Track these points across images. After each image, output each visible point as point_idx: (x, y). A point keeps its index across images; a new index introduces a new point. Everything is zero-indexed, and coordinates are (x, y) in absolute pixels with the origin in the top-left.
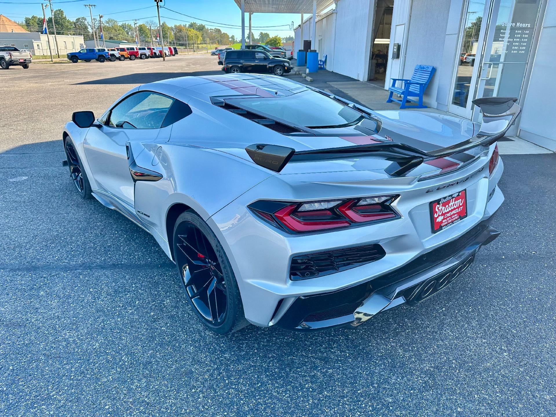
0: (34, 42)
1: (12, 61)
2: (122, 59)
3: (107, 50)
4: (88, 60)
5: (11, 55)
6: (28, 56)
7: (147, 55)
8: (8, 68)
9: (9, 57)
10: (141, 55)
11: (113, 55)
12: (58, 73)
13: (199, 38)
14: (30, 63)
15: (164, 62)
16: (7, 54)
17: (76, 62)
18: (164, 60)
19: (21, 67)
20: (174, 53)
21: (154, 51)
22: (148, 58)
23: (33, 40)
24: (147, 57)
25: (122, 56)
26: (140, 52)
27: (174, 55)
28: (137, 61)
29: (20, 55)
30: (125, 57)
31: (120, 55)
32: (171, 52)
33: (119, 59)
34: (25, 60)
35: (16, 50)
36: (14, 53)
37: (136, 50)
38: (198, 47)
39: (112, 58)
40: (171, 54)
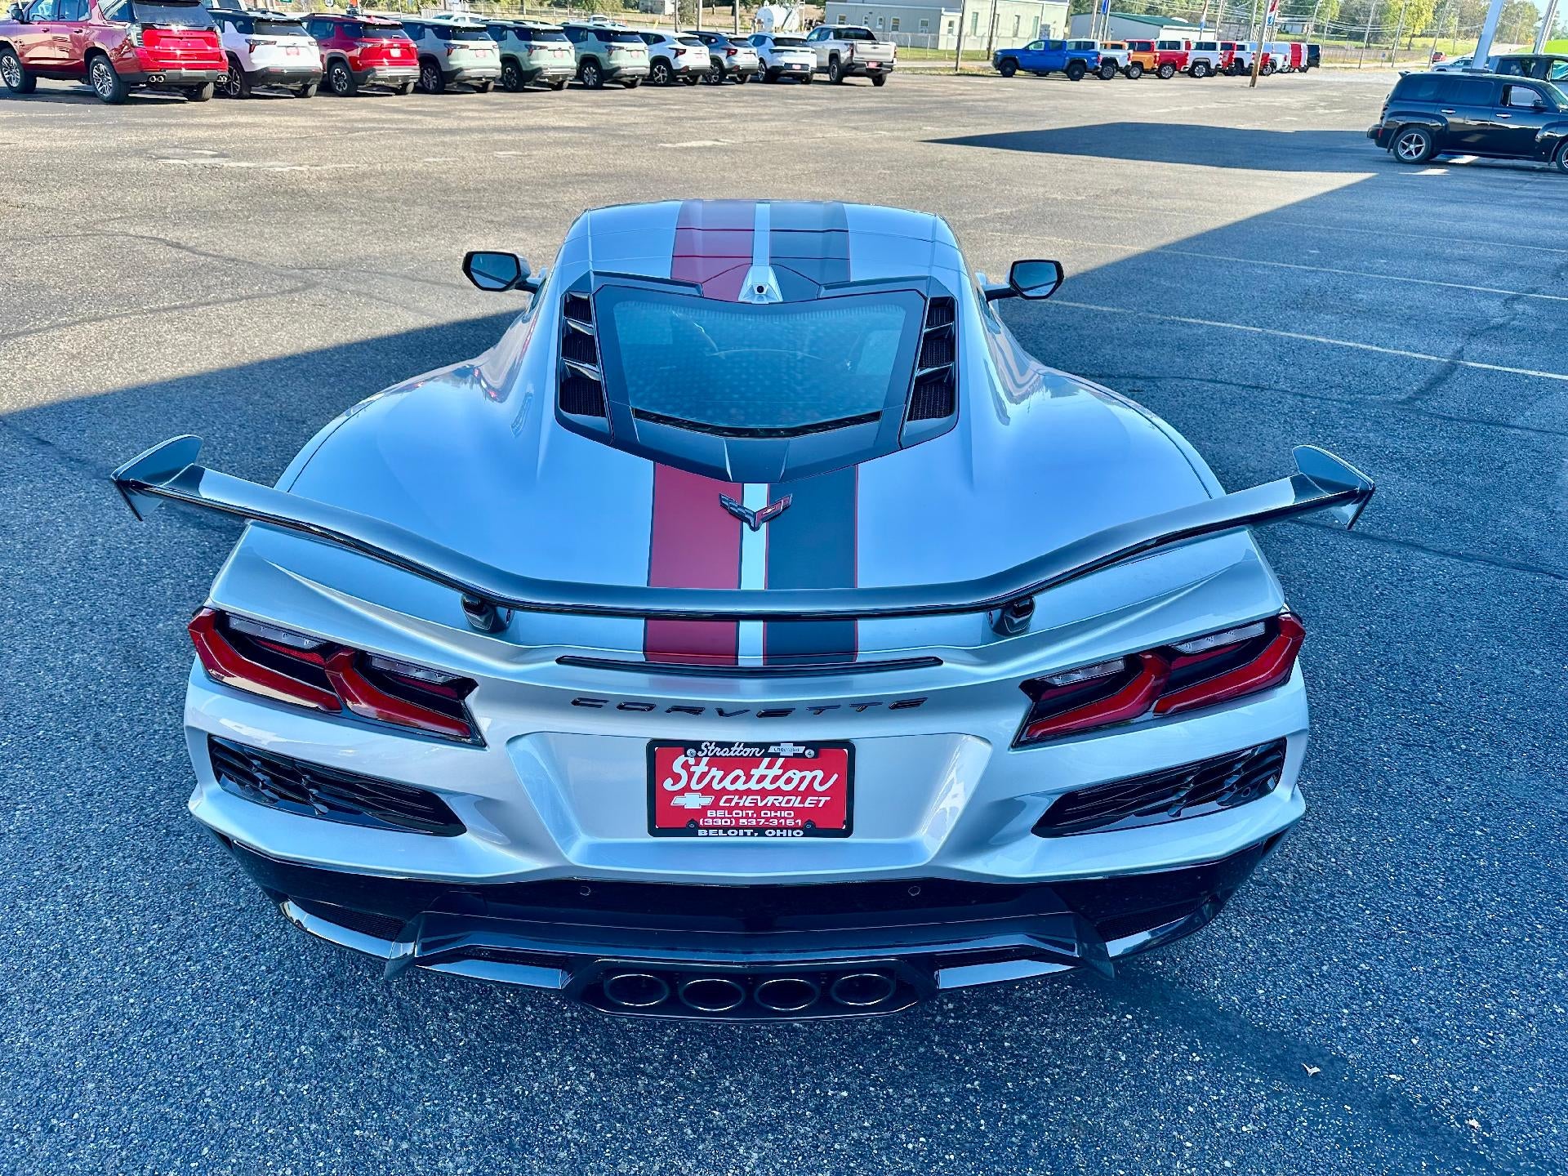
0: (945, 13)
1: (853, 64)
2: (1135, 72)
3: (1099, 46)
4: (1041, 72)
5: (852, 51)
6: (889, 54)
7: (1213, 67)
8: (839, 82)
9: (849, 53)
10: (1195, 64)
11: (1111, 62)
12: (930, 106)
13: (1423, 18)
14: (890, 72)
15: (1252, 92)
16: (846, 48)
17: (1009, 75)
18: (1253, 84)
19: (868, 81)
20: (1303, 63)
21: (1237, 54)
22: (1212, 76)
23: (943, 9)
24: (1210, 73)
25: (1138, 64)
26: (1193, 55)
27: (1304, 70)
28: (1178, 82)
29: (873, 50)
30: (1145, 67)
31: (1129, 63)
32: (1296, 59)
33: (1127, 73)
34: (880, 65)
35: (869, 36)
36: (864, 46)
37: (1183, 49)
38: (1410, 45)
39: (1107, 69)
40: (1295, 65)
